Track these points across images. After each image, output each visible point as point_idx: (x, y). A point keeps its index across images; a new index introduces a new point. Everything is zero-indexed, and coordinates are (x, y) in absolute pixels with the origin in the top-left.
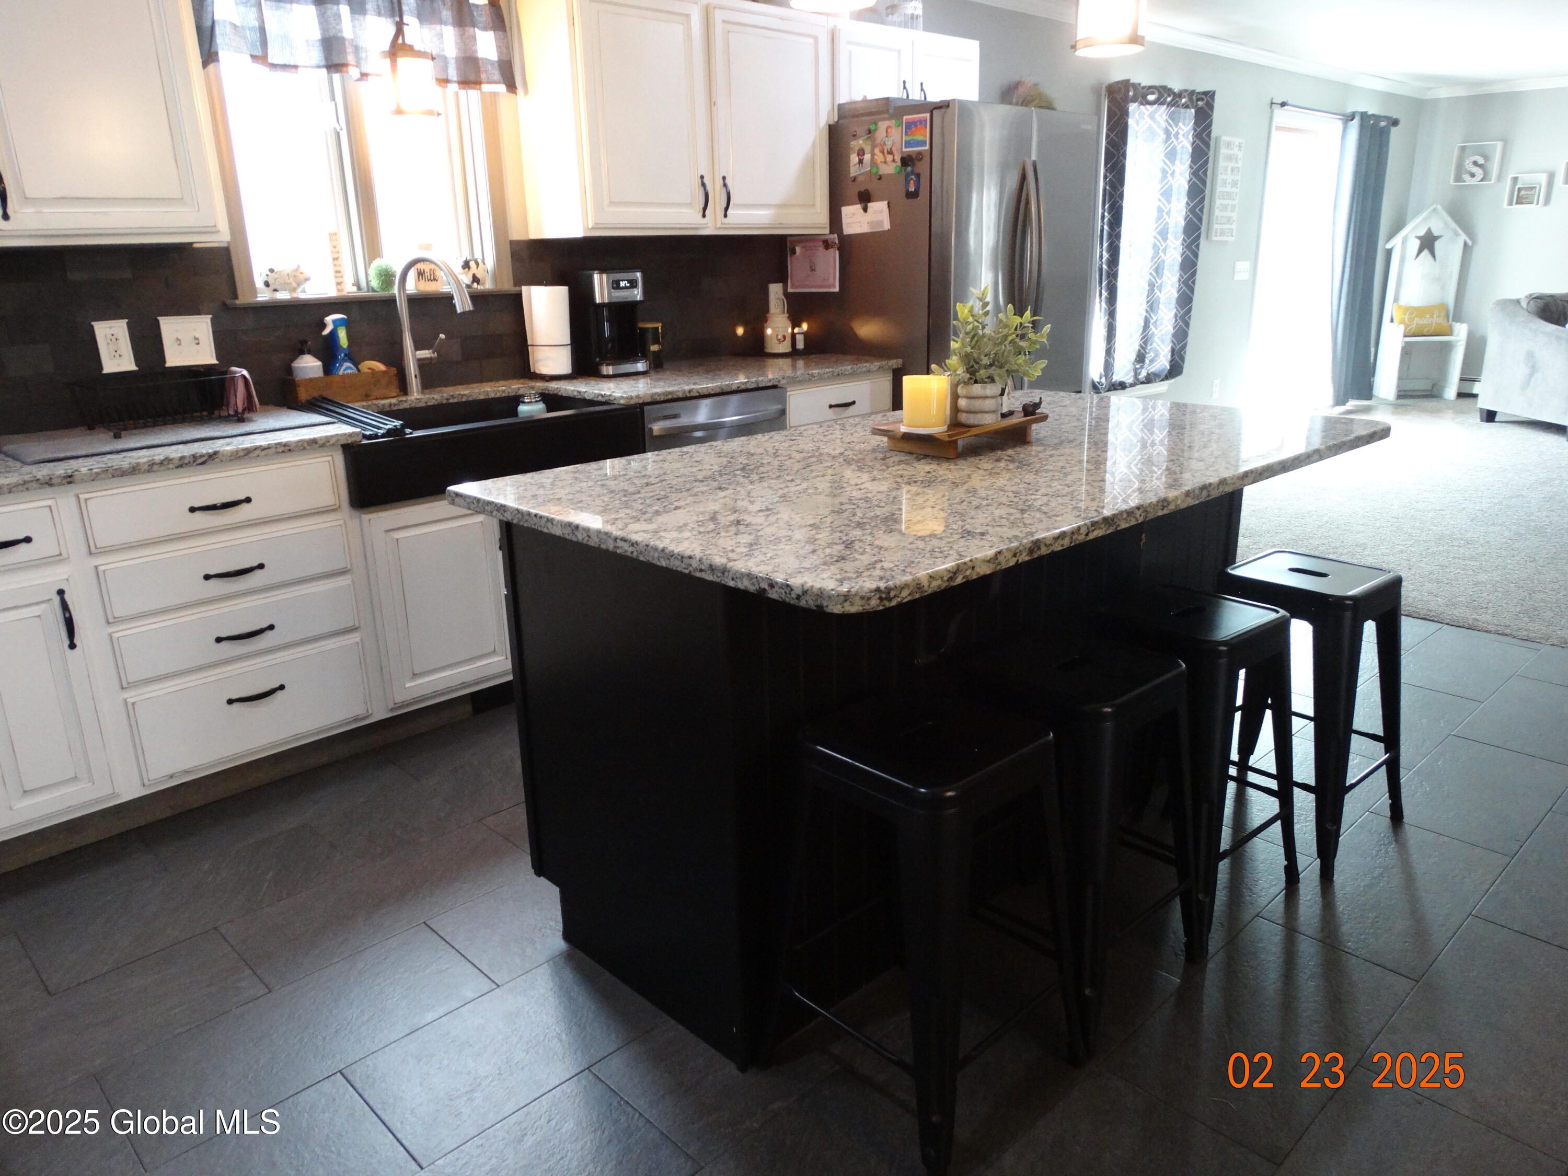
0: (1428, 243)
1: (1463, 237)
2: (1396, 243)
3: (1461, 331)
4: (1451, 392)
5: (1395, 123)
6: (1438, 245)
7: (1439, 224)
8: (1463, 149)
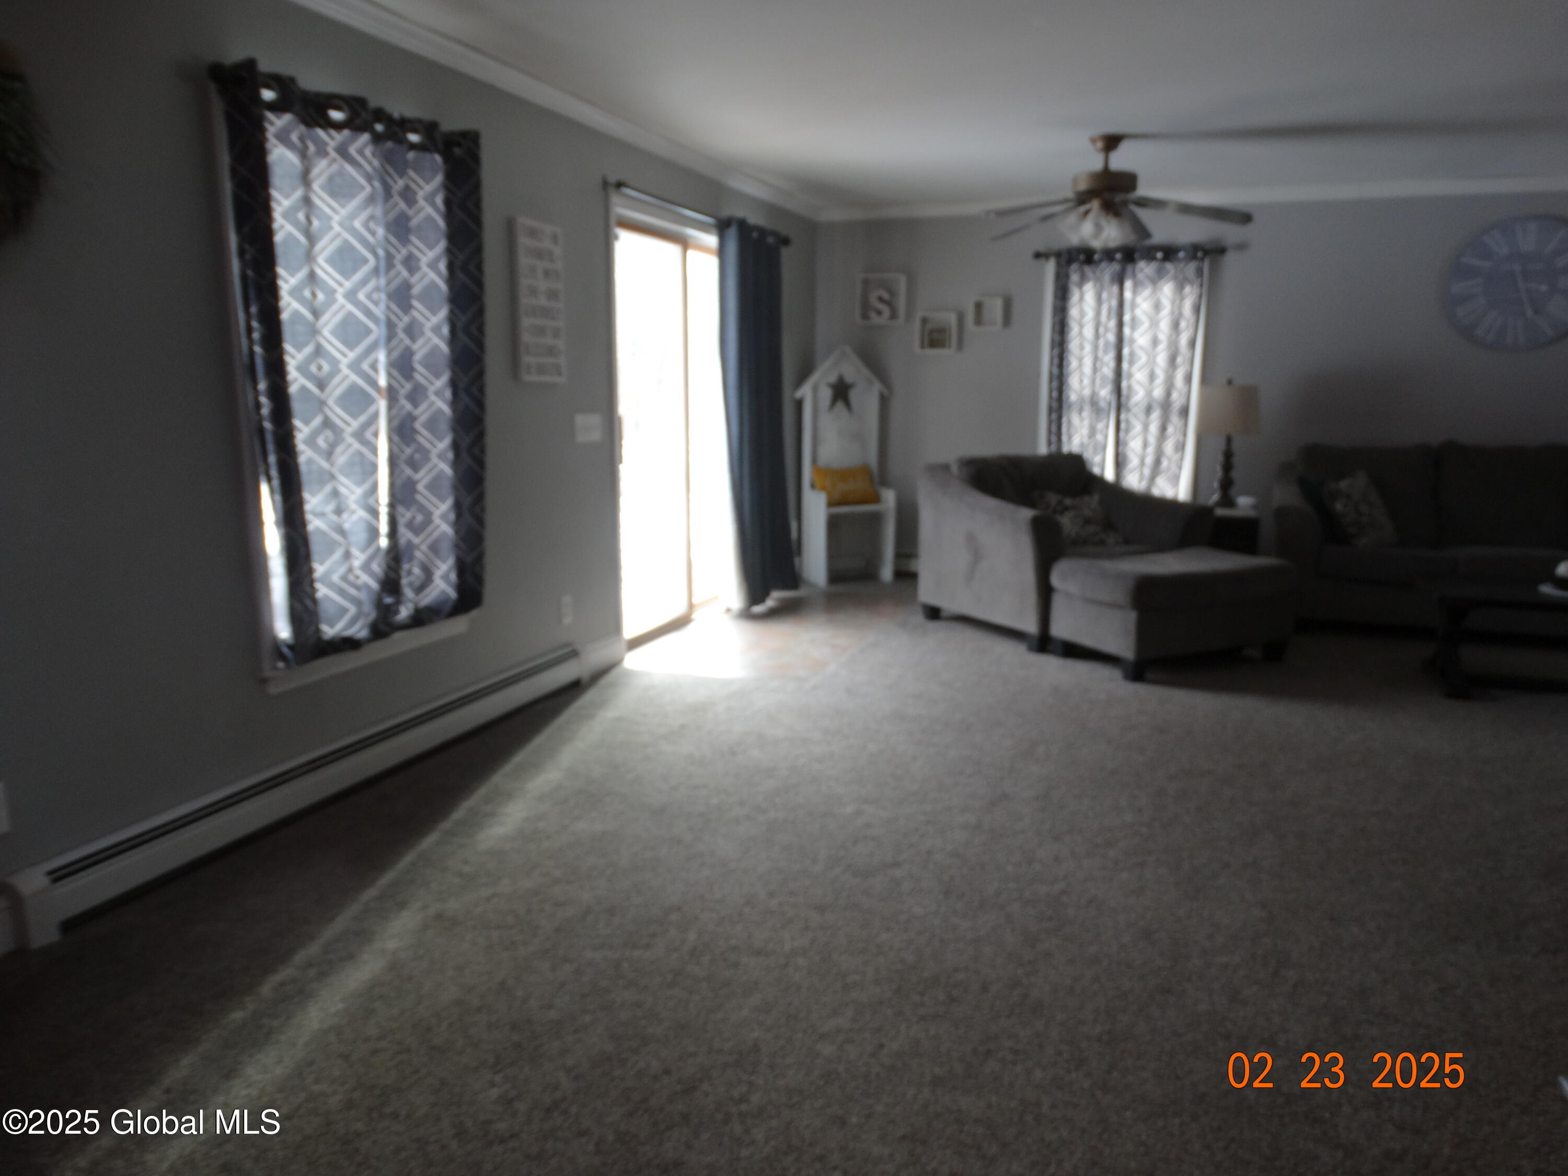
0: (841, 392)
1: (877, 387)
2: (805, 391)
3: (889, 498)
4: (887, 573)
5: (786, 241)
6: (853, 395)
7: (852, 370)
8: (866, 282)
